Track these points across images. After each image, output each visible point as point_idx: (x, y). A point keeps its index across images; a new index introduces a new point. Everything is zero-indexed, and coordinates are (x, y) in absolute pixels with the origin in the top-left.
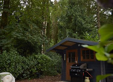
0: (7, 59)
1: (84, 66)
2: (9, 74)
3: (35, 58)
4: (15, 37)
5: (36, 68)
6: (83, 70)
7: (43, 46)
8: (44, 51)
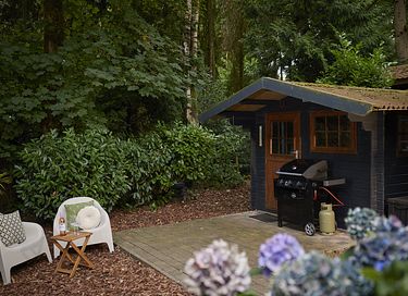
0: (78, 156)
1: (319, 171)
2: (91, 204)
3: (164, 138)
4: (98, 84)
5: (171, 171)
6: (314, 184)
7: (189, 92)
8: (193, 108)
